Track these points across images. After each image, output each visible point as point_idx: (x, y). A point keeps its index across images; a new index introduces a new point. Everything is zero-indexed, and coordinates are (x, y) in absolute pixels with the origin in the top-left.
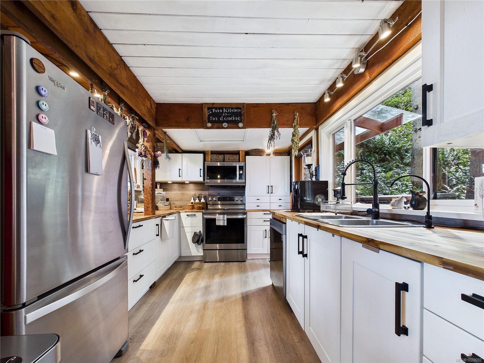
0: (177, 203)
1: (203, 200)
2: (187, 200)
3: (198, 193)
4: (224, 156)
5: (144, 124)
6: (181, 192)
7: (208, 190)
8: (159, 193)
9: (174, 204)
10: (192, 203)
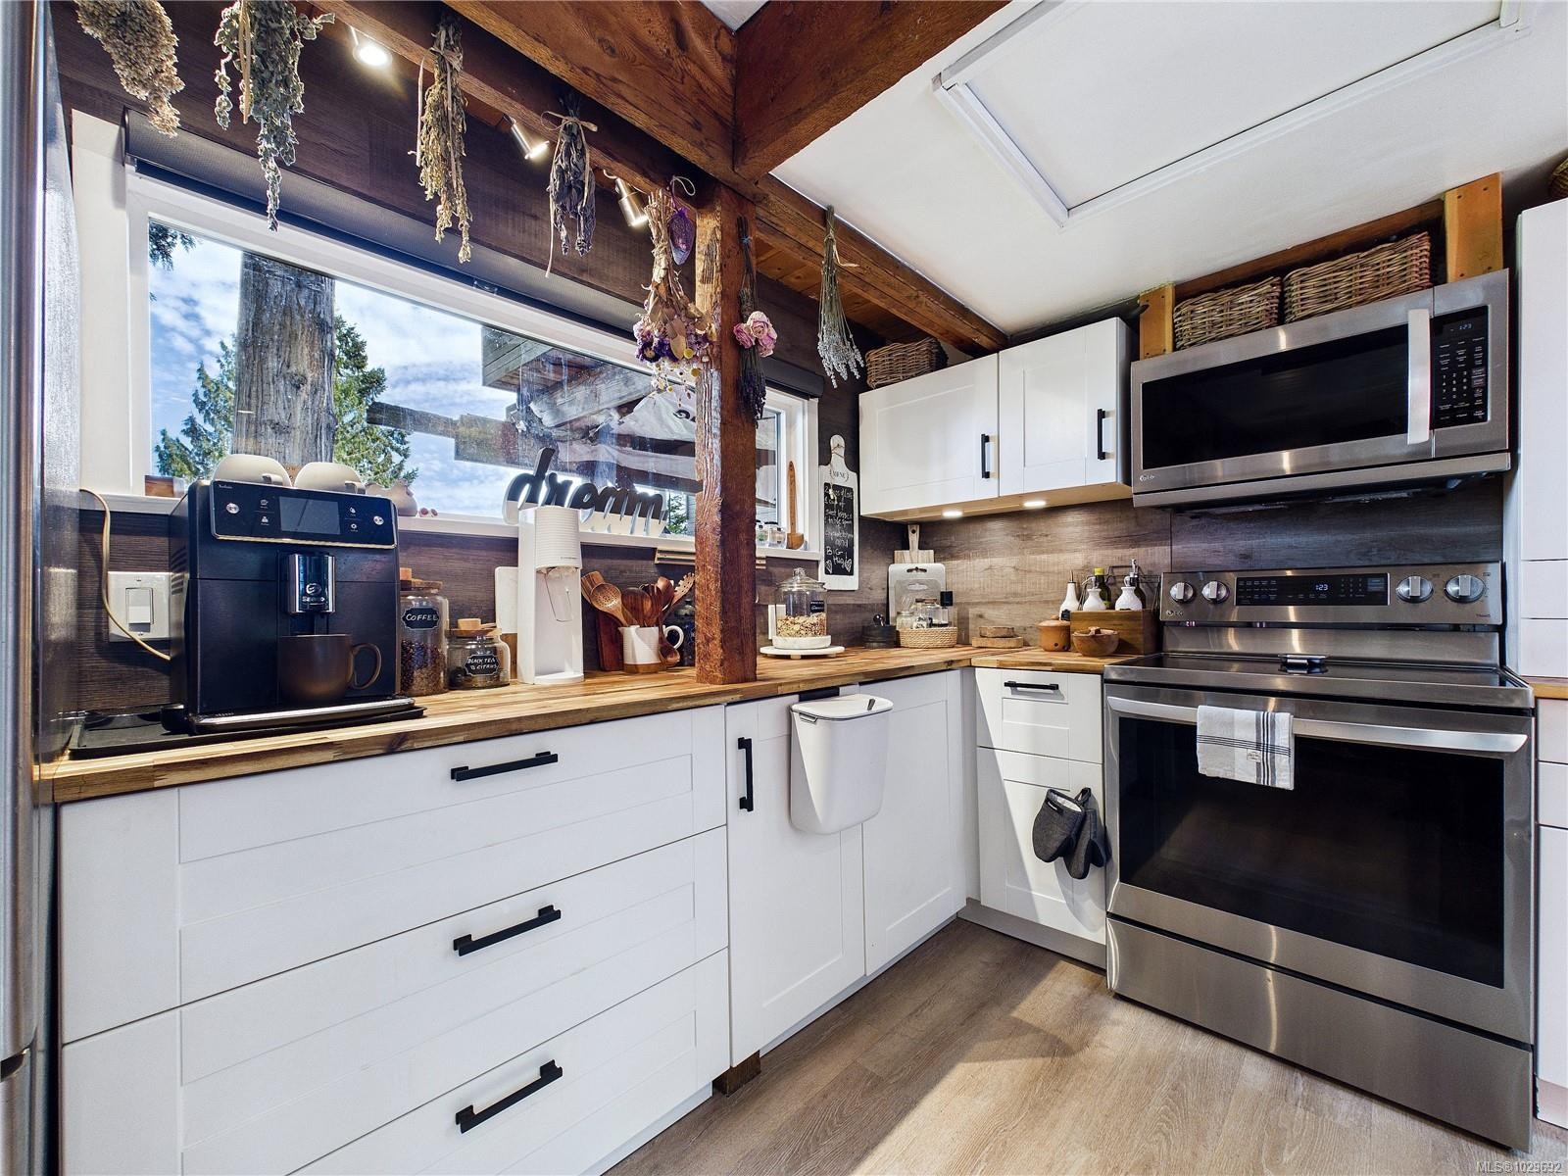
0: (996, 613)
1: (1127, 600)
2: (1045, 598)
3: (1101, 559)
4: (1282, 285)
5: (675, 178)
6: (1014, 561)
7: (1166, 536)
8: (917, 569)
9: (982, 621)
10: (1066, 615)
